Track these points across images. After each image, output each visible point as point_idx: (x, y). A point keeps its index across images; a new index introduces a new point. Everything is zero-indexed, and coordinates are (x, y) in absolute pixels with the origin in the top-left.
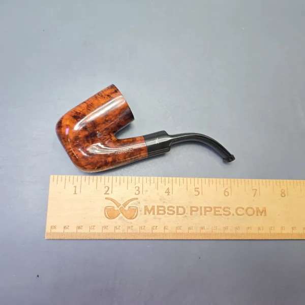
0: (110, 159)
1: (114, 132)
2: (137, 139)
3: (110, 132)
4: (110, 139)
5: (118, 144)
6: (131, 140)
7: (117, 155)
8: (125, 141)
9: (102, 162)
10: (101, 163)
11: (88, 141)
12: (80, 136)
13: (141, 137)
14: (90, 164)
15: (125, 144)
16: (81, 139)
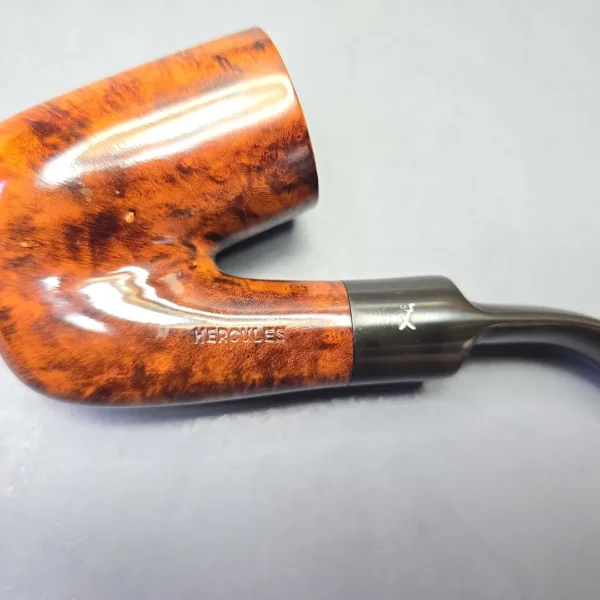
0: (162, 364)
1: (212, 238)
2: (314, 292)
3: (192, 233)
4: (185, 267)
5: (219, 295)
6: (285, 290)
7: (198, 348)
8: (254, 287)
9: (121, 367)
10: (113, 374)
11: (74, 253)
12: (39, 220)
13: (332, 284)
14: (61, 367)
15: (251, 303)
16: (43, 236)
